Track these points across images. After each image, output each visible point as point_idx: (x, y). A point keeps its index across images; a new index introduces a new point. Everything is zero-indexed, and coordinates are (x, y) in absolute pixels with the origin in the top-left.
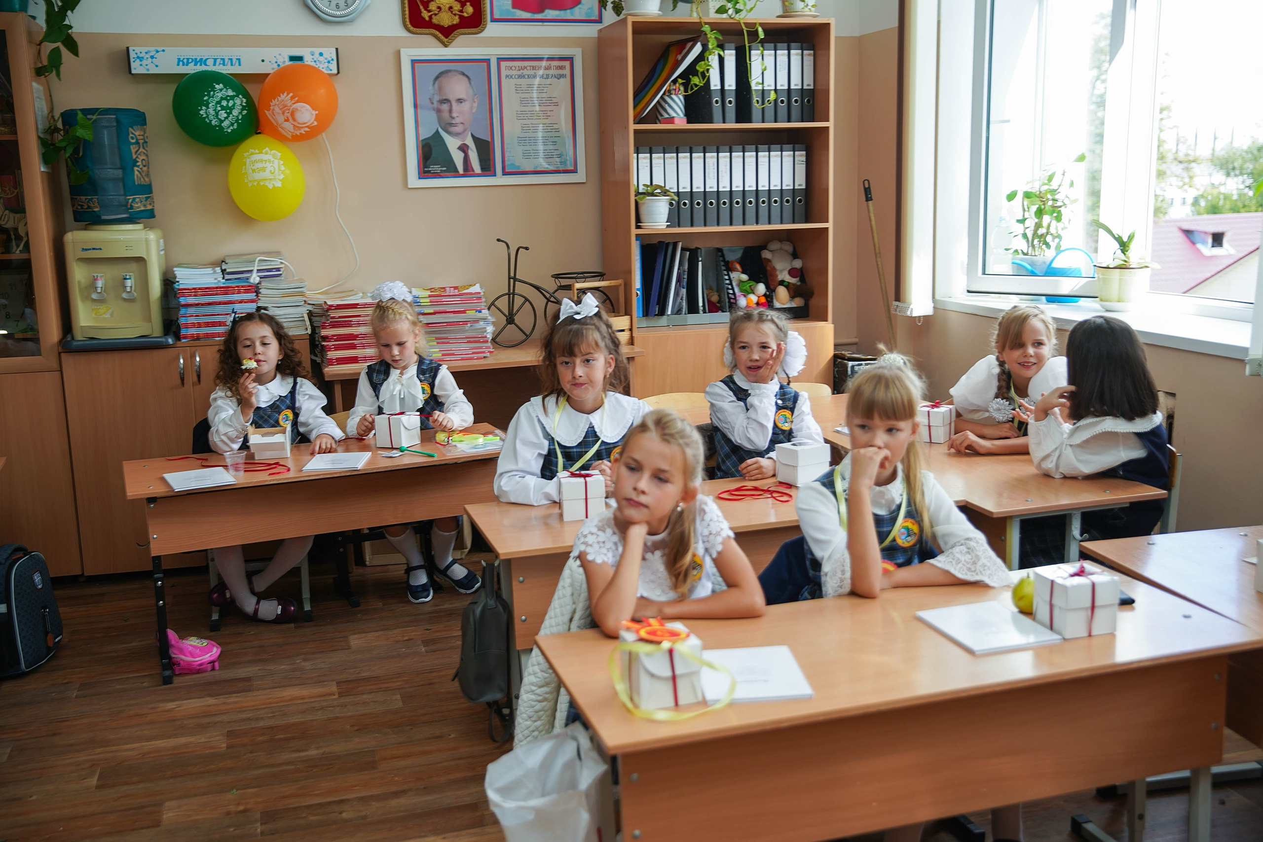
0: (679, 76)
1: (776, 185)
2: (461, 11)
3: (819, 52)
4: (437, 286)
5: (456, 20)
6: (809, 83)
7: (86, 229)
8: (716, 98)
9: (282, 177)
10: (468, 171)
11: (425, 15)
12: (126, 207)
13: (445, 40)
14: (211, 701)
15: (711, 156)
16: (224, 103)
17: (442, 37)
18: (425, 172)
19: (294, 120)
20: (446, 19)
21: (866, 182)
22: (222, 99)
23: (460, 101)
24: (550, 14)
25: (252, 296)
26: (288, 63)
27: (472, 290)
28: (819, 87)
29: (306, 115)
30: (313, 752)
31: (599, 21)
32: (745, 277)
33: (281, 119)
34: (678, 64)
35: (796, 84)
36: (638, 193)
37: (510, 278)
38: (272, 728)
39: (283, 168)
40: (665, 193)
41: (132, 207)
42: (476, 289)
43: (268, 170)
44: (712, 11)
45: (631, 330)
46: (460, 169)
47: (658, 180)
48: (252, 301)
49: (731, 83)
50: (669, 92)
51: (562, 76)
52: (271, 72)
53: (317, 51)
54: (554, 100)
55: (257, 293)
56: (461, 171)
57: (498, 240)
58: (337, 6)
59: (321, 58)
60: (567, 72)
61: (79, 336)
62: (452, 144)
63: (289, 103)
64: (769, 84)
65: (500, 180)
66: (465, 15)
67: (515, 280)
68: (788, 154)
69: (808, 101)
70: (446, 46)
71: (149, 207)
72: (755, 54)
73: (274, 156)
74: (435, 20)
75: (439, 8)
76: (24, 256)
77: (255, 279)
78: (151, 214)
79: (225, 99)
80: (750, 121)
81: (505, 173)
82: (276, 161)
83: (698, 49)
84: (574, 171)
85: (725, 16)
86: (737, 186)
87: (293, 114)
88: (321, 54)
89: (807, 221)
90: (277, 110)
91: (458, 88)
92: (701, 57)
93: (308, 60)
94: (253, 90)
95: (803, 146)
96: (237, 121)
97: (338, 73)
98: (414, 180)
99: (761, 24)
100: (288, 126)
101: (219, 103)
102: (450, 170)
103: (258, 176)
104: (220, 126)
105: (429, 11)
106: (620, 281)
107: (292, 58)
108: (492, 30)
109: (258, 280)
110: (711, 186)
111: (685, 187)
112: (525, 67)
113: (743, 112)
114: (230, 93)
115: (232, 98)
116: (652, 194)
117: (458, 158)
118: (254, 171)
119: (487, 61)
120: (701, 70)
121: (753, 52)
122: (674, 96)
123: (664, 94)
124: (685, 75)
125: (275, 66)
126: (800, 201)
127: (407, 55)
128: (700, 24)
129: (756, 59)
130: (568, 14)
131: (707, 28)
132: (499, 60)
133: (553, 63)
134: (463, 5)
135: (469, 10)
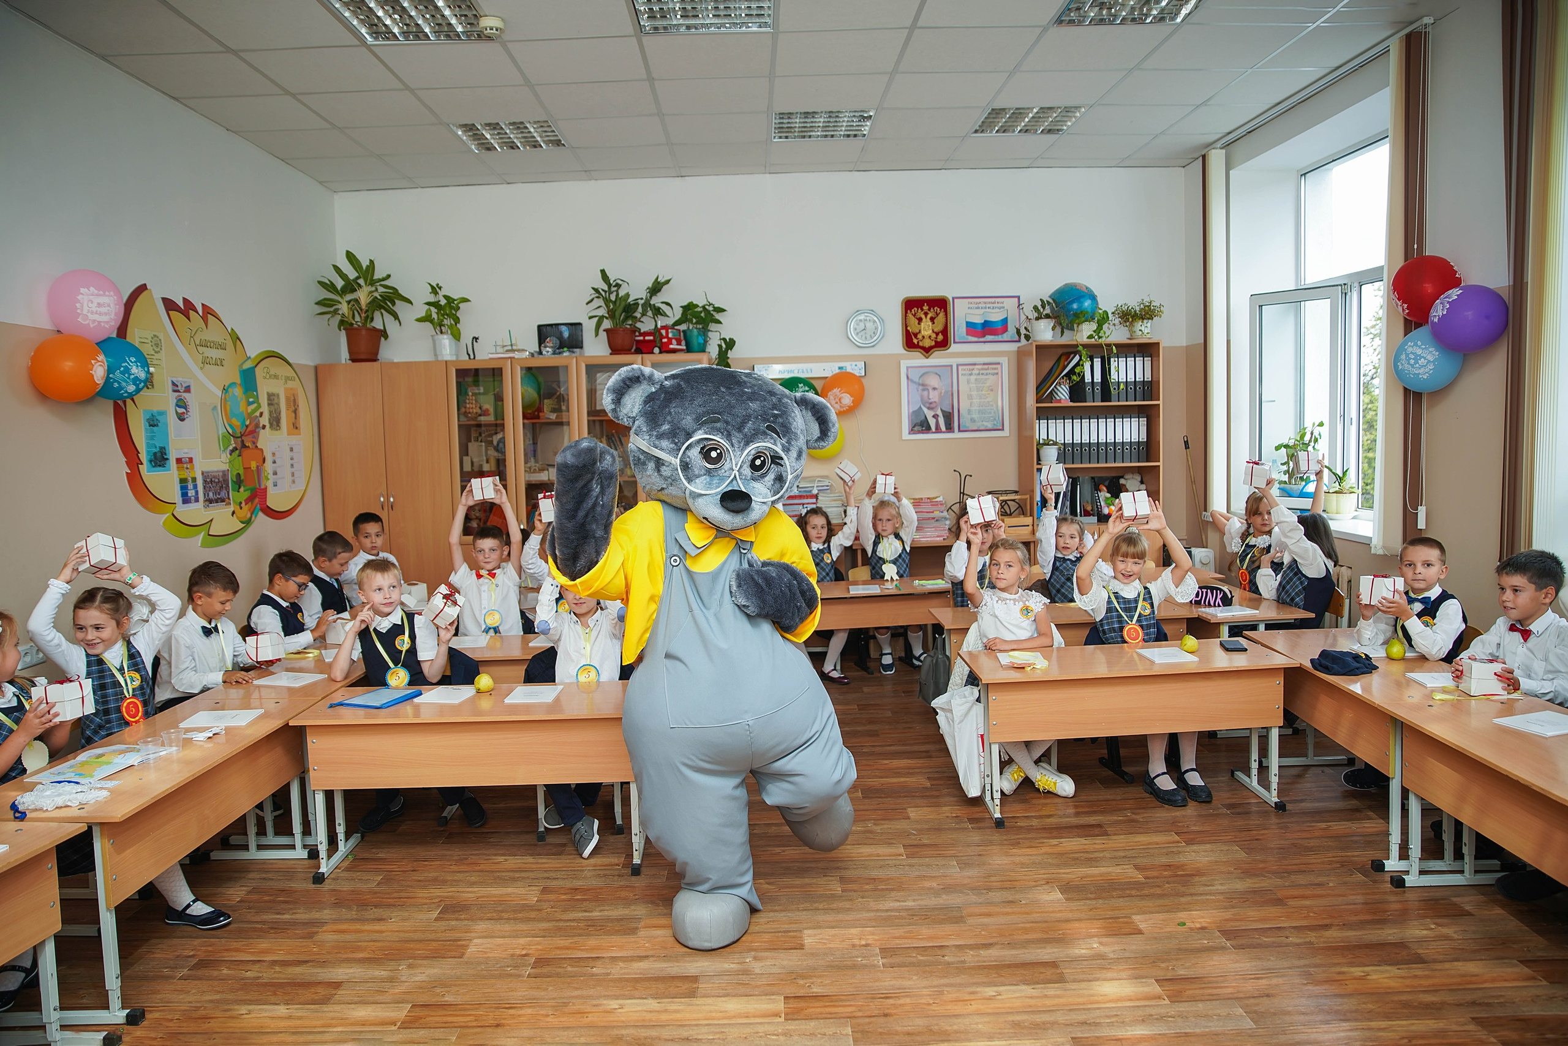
0: (1065, 375)
1: (1127, 439)
2: (936, 338)
3: (1154, 359)
4: (917, 497)
5: (933, 343)
6: (1148, 377)
8: (1088, 388)
10: (938, 430)
11: (915, 341)
13: (926, 354)
15: (1085, 422)
17: (924, 353)
18: (912, 431)
19: (841, 403)
20: (927, 343)
21: (1185, 437)
23: (934, 389)
24: (989, 338)
26: (838, 371)
27: (938, 499)
28: (1154, 379)
29: (847, 400)
31: (1019, 341)
32: (1109, 495)
33: (833, 402)
34: (1065, 367)
35: (1139, 378)
36: (1039, 444)
37: (961, 493)
40: (1055, 443)
42: (940, 499)
44: (1085, 337)
46: (933, 428)
47: (1052, 437)
49: (1098, 378)
50: (1059, 384)
51: (997, 374)
52: (827, 375)
53: (854, 363)
54: (991, 388)
55: (817, 499)
56: (934, 430)
57: (954, 471)
58: (866, 338)
59: (856, 367)
60: (998, 371)
62: (929, 414)
63: (837, 394)
64: (1123, 378)
65: (957, 435)
66: (938, 340)
67: (964, 494)
68: (1135, 421)
69: (1148, 388)
70: (927, 358)
72: (1114, 363)
74: (921, 344)
75: (923, 337)
77: (815, 492)
79: (805, 392)
80: (1110, 401)
81: (960, 431)
83: (1077, 358)
84: (1002, 429)
85: (1094, 339)
86: (1102, 439)
87: (840, 400)
88: (856, 365)
89: (1147, 461)
90: (831, 398)
91: (933, 381)
92: (1077, 364)
93: (849, 369)
94: (819, 385)
95: (1145, 415)
97: (865, 375)
98: (906, 435)
99: (1114, 345)
100: (837, 406)
102: (928, 429)
105: (917, 339)
106: (1027, 496)
107: (839, 368)
108: (954, 348)
109: (816, 492)
110: (1085, 440)
111: (1069, 440)
112: (974, 369)
113: (1106, 395)
114: (807, 389)
115: (808, 392)
116: (1048, 445)
117: (932, 423)
119: (951, 366)
120: (1077, 373)
121: (1112, 360)
122: (1062, 386)
123: (1057, 384)
124: (1068, 375)
125: (830, 373)
126: (1143, 448)
127: (904, 364)
128: (1077, 346)
129: (1114, 364)
130: (999, 338)
131: (1080, 348)
132: (958, 366)
133: (990, 366)
134: (937, 334)
135: (940, 337)
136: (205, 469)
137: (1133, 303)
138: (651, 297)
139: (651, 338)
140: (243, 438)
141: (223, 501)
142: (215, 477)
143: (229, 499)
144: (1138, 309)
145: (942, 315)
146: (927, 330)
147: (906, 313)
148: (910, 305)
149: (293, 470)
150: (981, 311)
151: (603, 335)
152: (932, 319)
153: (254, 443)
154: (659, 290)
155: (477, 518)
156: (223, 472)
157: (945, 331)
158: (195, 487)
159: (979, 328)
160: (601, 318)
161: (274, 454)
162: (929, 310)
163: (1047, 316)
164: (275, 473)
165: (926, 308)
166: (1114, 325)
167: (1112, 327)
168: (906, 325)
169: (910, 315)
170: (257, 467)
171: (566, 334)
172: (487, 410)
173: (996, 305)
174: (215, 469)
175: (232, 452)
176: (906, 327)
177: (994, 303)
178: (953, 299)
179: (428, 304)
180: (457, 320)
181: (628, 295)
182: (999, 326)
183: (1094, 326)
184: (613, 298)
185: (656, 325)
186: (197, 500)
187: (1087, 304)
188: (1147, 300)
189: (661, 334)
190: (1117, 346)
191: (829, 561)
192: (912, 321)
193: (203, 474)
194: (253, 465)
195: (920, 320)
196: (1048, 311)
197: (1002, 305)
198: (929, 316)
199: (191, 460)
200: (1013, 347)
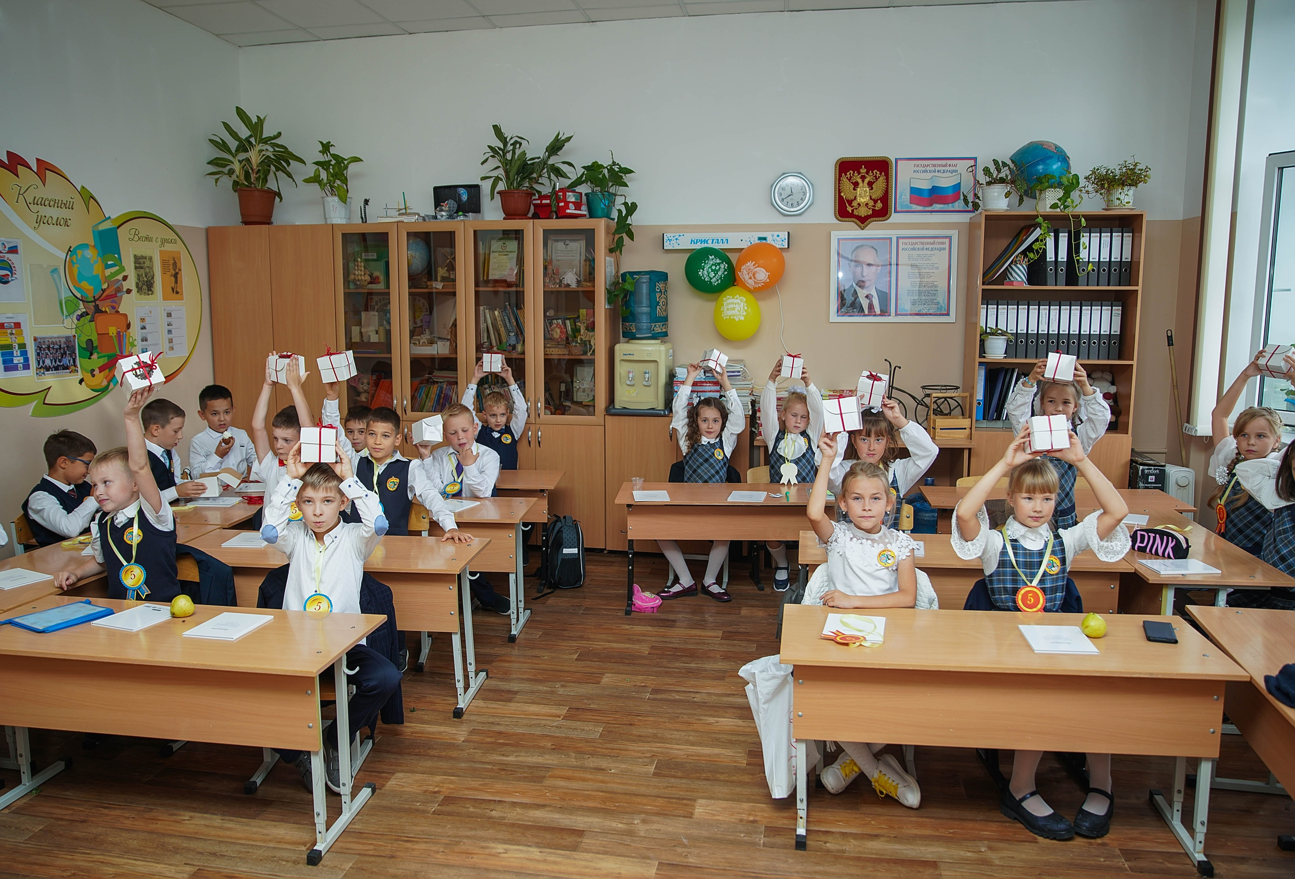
0: (1021, 253)
1: (1095, 330)
2: (874, 206)
3: (1136, 234)
5: (870, 212)
6: (1127, 256)
7: (628, 342)
8: (1051, 267)
9: (745, 313)
10: (872, 312)
11: (849, 209)
12: (650, 329)
13: (861, 225)
14: (650, 628)
15: (1044, 309)
16: (714, 267)
17: (860, 223)
18: (840, 312)
19: (755, 278)
20: (863, 212)
21: (1169, 332)
22: (712, 265)
23: (868, 265)
24: (937, 207)
25: (718, 388)
26: (757, 241)
28: (1135, 260)
29: (762, 275)
30: (693, 665)
31: (967, 211)
33: (747, 277)
34: (1020, 245)
35: (1116, 257)
36: (983, 333)
37: (889, 386)
38: (676, 648)
39: (746, 308)
40: (1003, 334)
41: (654, 330)
43: (736, 309)
44: (1048, 206)
45: (971, 429)
47: (1001, 326)
48: (717, 391)
49: (1063, 256)
50: (1015, 263)
51: (944, 249)
52: (745, 247)
53: (776, 234)
54: (936, 265)
56: (866, 312)
57: (886, 360)
58: (792, 205)
59: (778, 238)
60: (947, 246)
61: (618, 405)
62: (862, 294)
63: (752, 268)
64: (1094, 258)
66: (877, 208)
67: (893, 388)
68: (1106, 310)
69: (1126, 270)
70: (862, 229)
71: (664, 330)
73: (741, 301)
74: (856, 213)
75: (859, 204)
76: (592, 357)
78: (666, 334)
79: (715, 265)
80: (1077, 285)
81: (897, 315)
82: (742, 304)
83: (1037, 232)
84: (948, 314)
85: (1058, 210)
86: (1064, 331)
87: (754, 274)
88: (778, 236)
89: (1120, 358)
90: (745, 271)
91: (867, 256)
92: (1037, 240)
93: (770, 241)
94: (734, 257)
95: (1120, 303)
96: (721, 278)
97: (788, 247)
98: (834, 317)
99: (1086, 217)
100: (751, 282)
101: (711, 267)
102: (859, 311)
103: (729, 313)
104: (710, 281)
105: (852, 207)
106: (967, 394)
107: (760, 239)
108: (894, 218)
110: (1043, 330)
111: (1022, 329)
112: (916, 243)
113: (1072, 278)
114: (718, 261)
115: (719, 264)
116: (996, 335)
117: (865, 304)
118: (728, 309)
119: (890, 239)
120: (1036, 248)
121: (1082, 235)
122: (1018, 265)
123: (1012, 262)
124: (1024, 253)
125: (749, 244)
126: (1115, 343)
127: (835, 235)
128: (1037, 216)
129: (1084, 240)
130: (949, 207)
131: (1040, 220)
132: (898, 238)
133: (937, 240)
134: (875, 201)
135: (879, 205)
136: (37, 335)
137: (1113, 164)
138: (549, 157)
139: (548, 201)
140: (97, 302)
141: (66, 368)
142: (53, 343)
143: (75, 366)
144: (1118, 172)
145: (882, 179)
146: (863, 196)
147: (840, 176)
148: (846, 167)
149: (170, 336)
150: (929, 175)
151: (498, 198)
152: (870, 184)
153: (113, 308)
154: (560, 148)
155: (366, 392)
156: (67, 338)
157: (885, 199)
158: (24, 353)
159: (926, 195)
160: (497, 179)
161: (143, 320)
162: (867, 173)
163: (1002, 181)
164: (144, 339)
165: (863, 171)
166: (1088, 192)
167: (1084, 196)
168: (839, 191)
169: (844, 179)
170: (118, 333)
171: (465, 197)
172: (378, 278)
173: (948, 168)
174: (56, 335)
175: (79, 318)
176: (840, 193)
177: (946, 166)
178: (896, 160)
179: (317, 163)
180: (345, 181)
181: (524, 153)
182: (950, 193)
183: (1060, 193)
184: (509, 156)
185: (554, 188)
186: (26, 367)
187: (1056, 166)
188: (1130, 161)
189: (557, 196)
190: (1088, 218)
191: (720, 458)
192: (847, 186)
193: (35, 339)
194: (112, 331)
195: (856, 185)
196: (1005, 173)
197: (954, 168)
198: (866, 181)
199: (18, 325)
200: (965, 218)
